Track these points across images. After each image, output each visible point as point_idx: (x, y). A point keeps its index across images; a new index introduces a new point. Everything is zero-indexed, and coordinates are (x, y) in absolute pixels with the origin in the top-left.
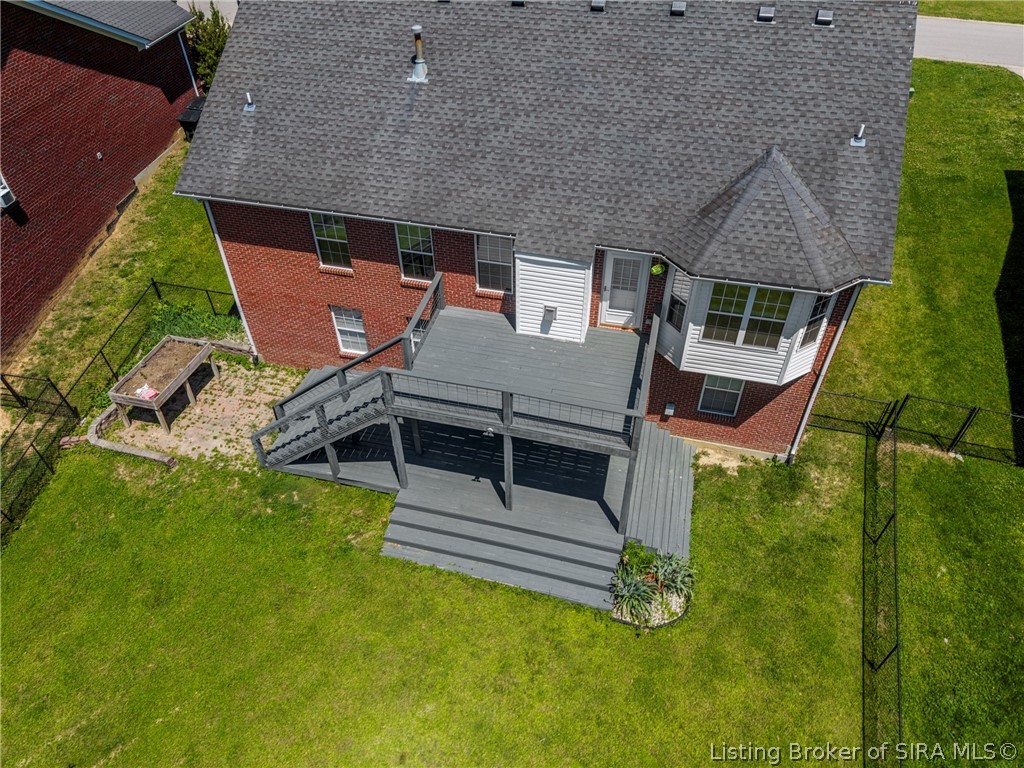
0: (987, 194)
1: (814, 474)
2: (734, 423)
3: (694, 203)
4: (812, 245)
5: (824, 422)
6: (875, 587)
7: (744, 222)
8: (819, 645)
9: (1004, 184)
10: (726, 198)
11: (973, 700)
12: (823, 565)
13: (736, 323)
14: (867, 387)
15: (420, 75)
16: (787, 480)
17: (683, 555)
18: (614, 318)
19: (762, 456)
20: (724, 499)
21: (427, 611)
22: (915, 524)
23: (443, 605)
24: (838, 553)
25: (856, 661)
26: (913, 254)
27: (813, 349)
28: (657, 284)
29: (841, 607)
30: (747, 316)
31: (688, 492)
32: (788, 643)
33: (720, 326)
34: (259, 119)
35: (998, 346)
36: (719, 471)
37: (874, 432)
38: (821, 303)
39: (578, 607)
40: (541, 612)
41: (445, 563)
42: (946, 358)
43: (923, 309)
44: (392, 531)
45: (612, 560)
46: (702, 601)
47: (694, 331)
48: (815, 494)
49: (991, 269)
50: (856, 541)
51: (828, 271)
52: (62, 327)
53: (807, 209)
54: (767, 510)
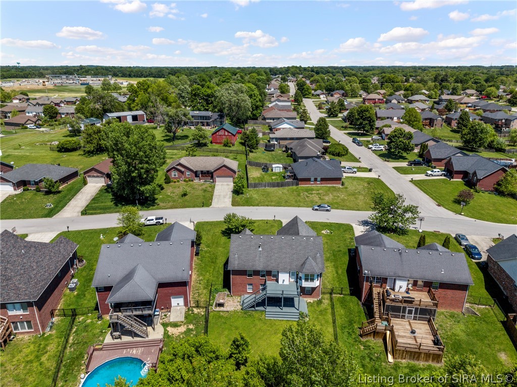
0: (345, 253)
1: (324, 301)
2: (311, 295)
3: (300, 264)
4: (315, 268)
5: (323, 293)
6: (333, 314)
7: (307, 266)
8: (327, 322)
9: (347, 251)
10: (304, 263)
11: (346, 325)
12: (326, 312)
13: (308, 279)
14: (329, 287)
15: (260, 249)
16: (320, 302)
17: (307, 312)
18: (292, 280)
19: (316, 299)
20: (311, 306)
21: (275, 324)
22: (337, 306)
23: (277, 324)
24: (328, 311)
25: (332, 323)
26: (334, 265)
27: (319, 281)
28: (297, 275)
29: (329, 317)
30: (309, 278)
31: (306, 306)
32: (323, 322)
33: (306, 280)
34: (238, 257)
35: (347, 279)
36: (310, 302)
37: (331, 294)
38: (318, 275)
39: (295, 321)
40: (290, 322)
41: (275, 318)
42: (340, 282)
43: (336, 274)
44: (266, 315)
45: (298, 314)
46: (311, 319)
47: (303, 281)
48: (324, 304)
49: (345, 267)
50: (330, 309)
51: (318, 271)
52: (194, 294)
53: (314, 264)
54: (318, 307)
